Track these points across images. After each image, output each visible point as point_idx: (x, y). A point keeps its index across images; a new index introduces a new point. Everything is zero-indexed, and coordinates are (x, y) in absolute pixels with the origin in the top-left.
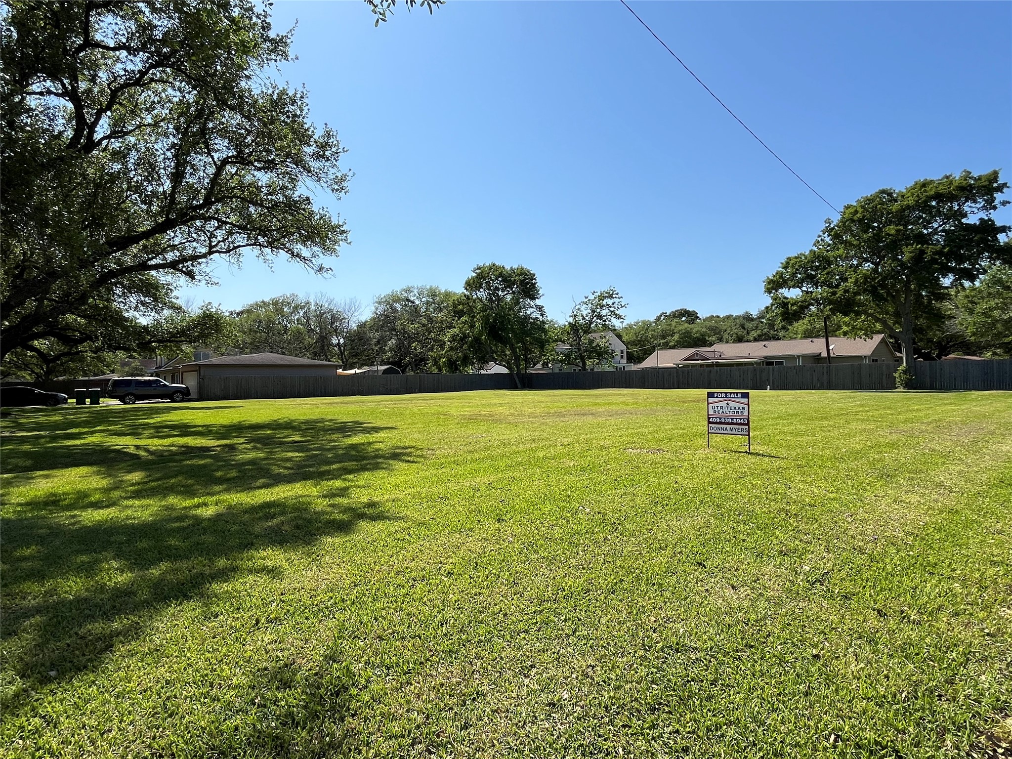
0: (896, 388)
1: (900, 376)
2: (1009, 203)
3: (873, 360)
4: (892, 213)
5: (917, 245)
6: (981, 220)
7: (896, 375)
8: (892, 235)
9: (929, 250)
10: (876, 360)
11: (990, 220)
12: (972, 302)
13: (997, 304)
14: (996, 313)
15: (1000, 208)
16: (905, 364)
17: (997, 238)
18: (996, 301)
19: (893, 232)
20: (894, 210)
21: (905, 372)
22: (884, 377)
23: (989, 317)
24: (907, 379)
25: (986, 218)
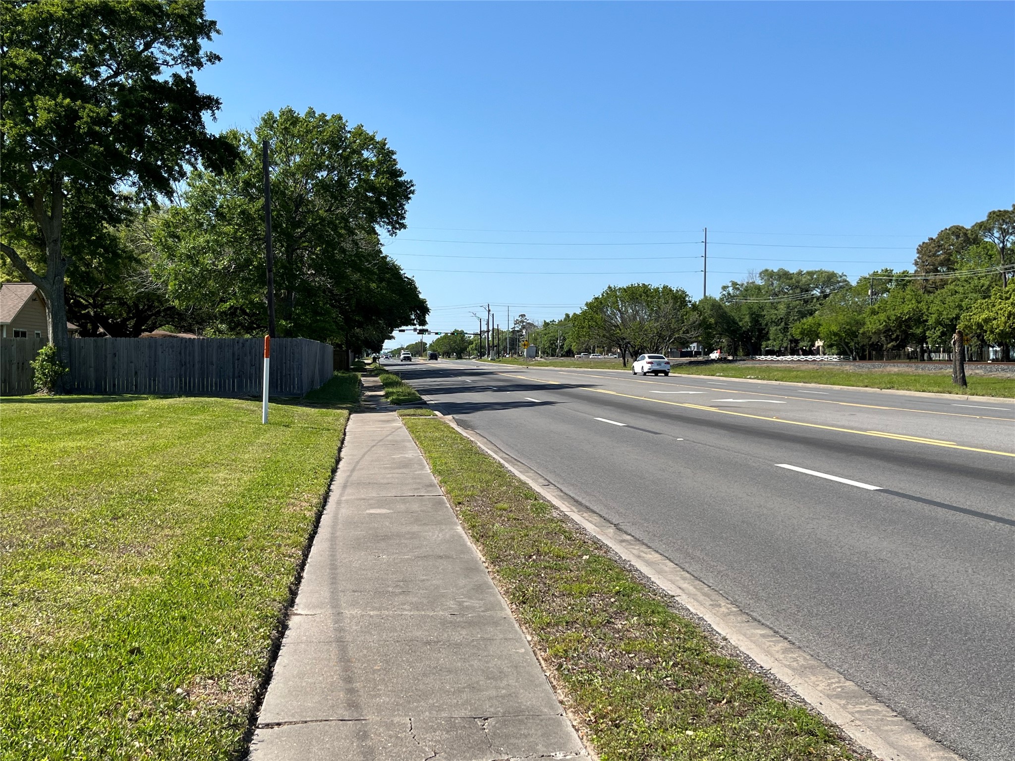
0: (34, 391)
1: (42, 366)
2: (219, 59)
3: (17, 334)
4: (22, 23)
5: (64, 98)
6: (176, 76)
7: (36, 365)
8: (20, 68)
9: (87, 111)
10: (24, 334)
11: (189, 80)
12: (174, 236)
13: (208, 242)
14: (207, 260)
15: (208, 66)
16: (51, 344)
17: (200, 117)
18: (207, 237)
19: (21, 61)
20: (25, 17)
21: (51, 359)
22: (14, 367)
23: (196, 264)
24: (56, 372)
25: (184, 76)
